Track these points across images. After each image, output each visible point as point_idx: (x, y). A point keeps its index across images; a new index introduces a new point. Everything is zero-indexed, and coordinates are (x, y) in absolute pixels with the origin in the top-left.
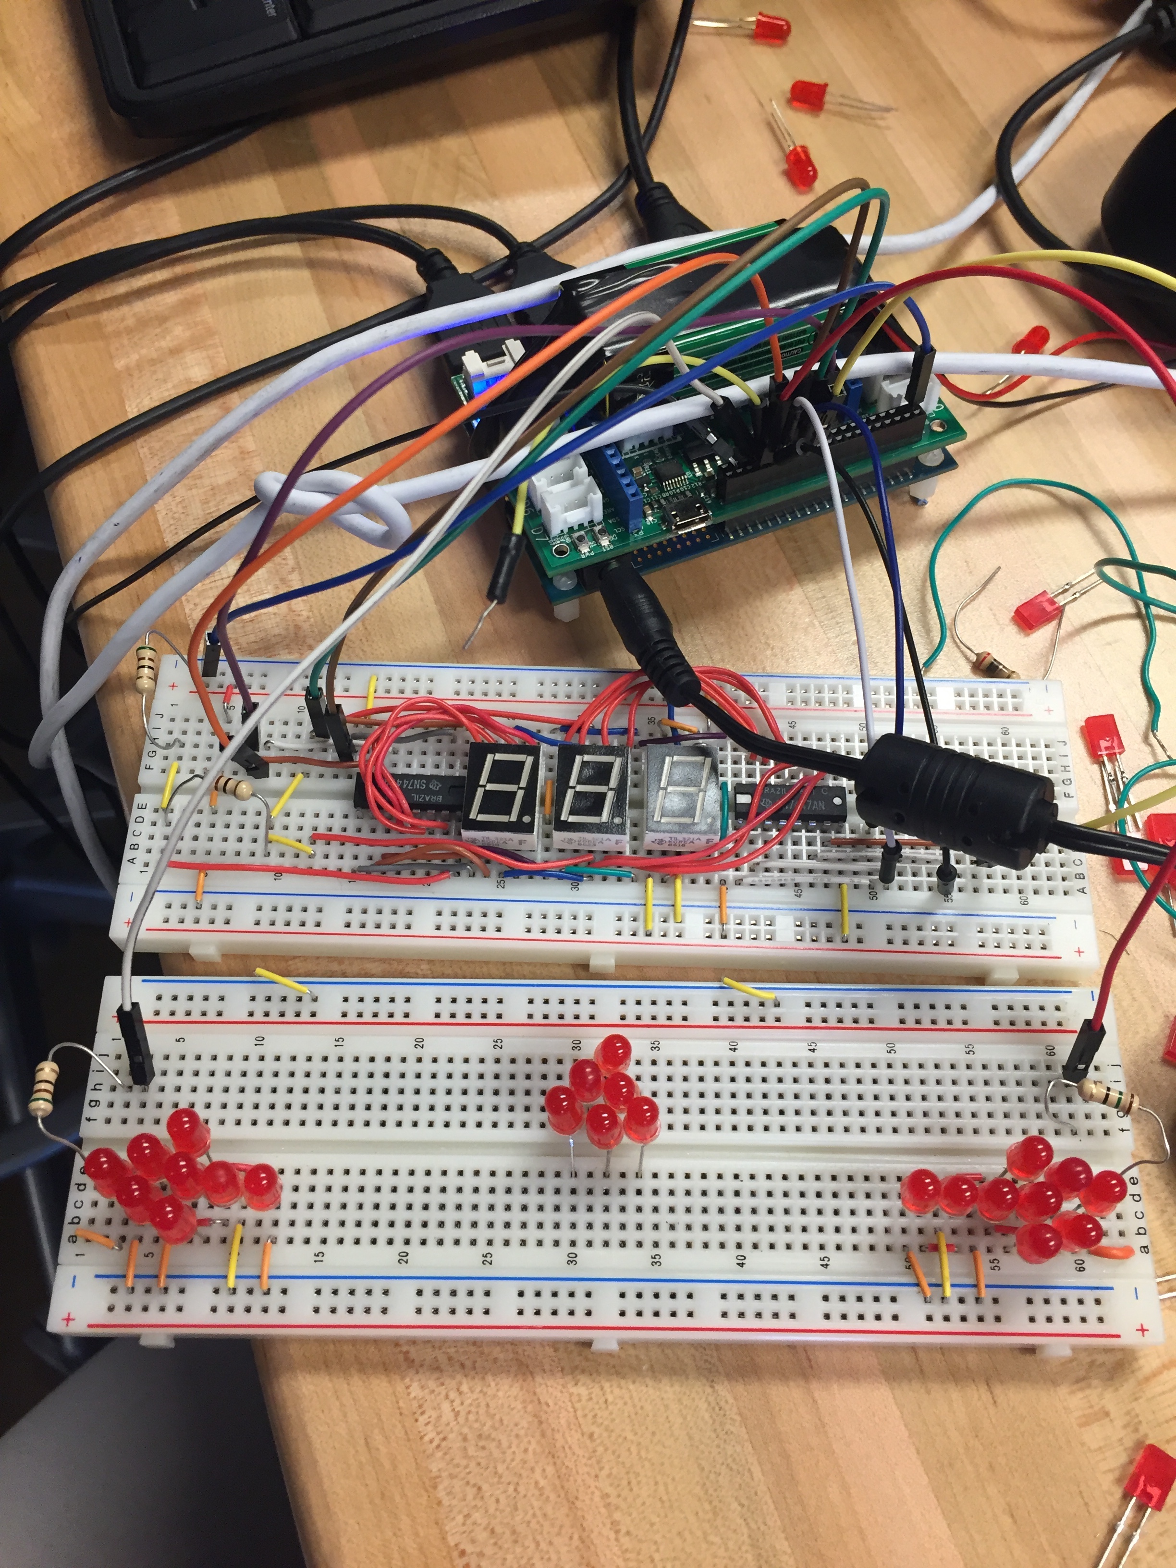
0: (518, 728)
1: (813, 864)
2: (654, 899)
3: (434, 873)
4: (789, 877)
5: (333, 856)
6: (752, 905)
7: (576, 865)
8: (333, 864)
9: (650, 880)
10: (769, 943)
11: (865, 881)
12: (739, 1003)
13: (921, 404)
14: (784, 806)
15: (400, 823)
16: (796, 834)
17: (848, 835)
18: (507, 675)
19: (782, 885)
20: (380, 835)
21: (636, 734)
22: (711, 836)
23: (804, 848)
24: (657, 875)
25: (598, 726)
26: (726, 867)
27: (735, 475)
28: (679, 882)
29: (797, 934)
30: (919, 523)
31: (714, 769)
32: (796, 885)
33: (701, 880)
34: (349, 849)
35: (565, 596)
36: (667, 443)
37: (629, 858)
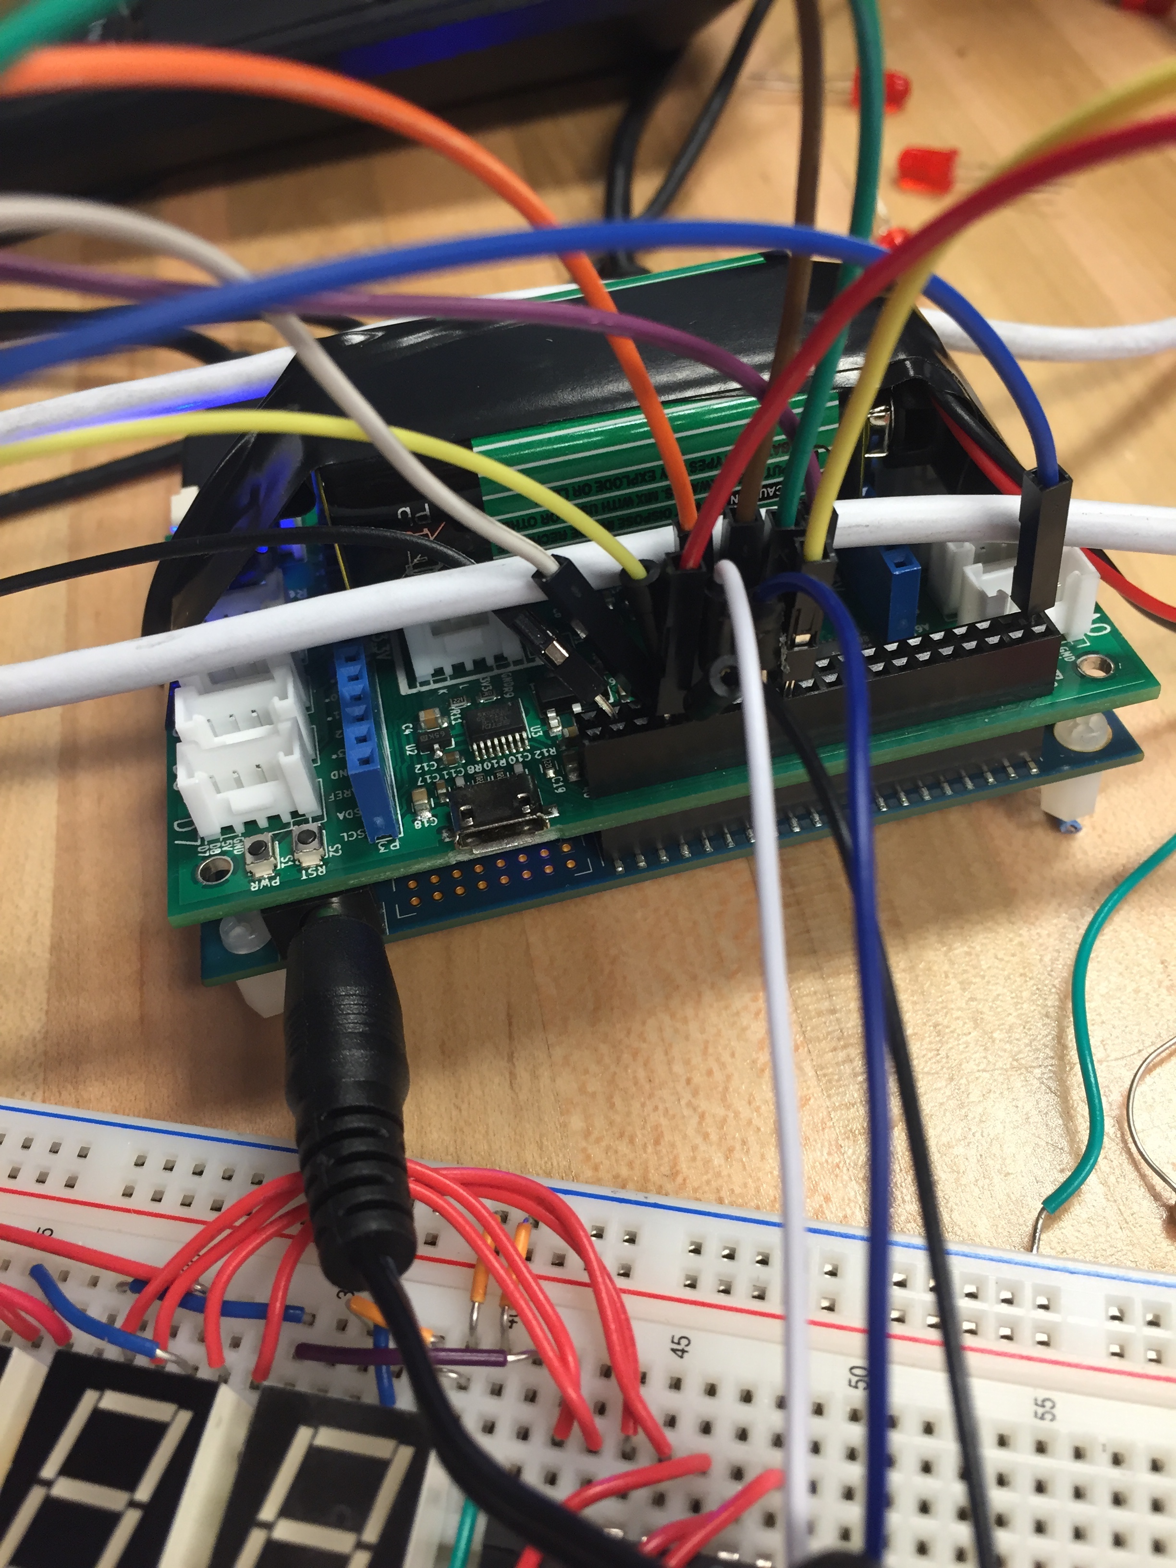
13: (1048, 612)
27: (607, 734)
30: (1060, 867)
35: (239, 966)
36: (512, 668)
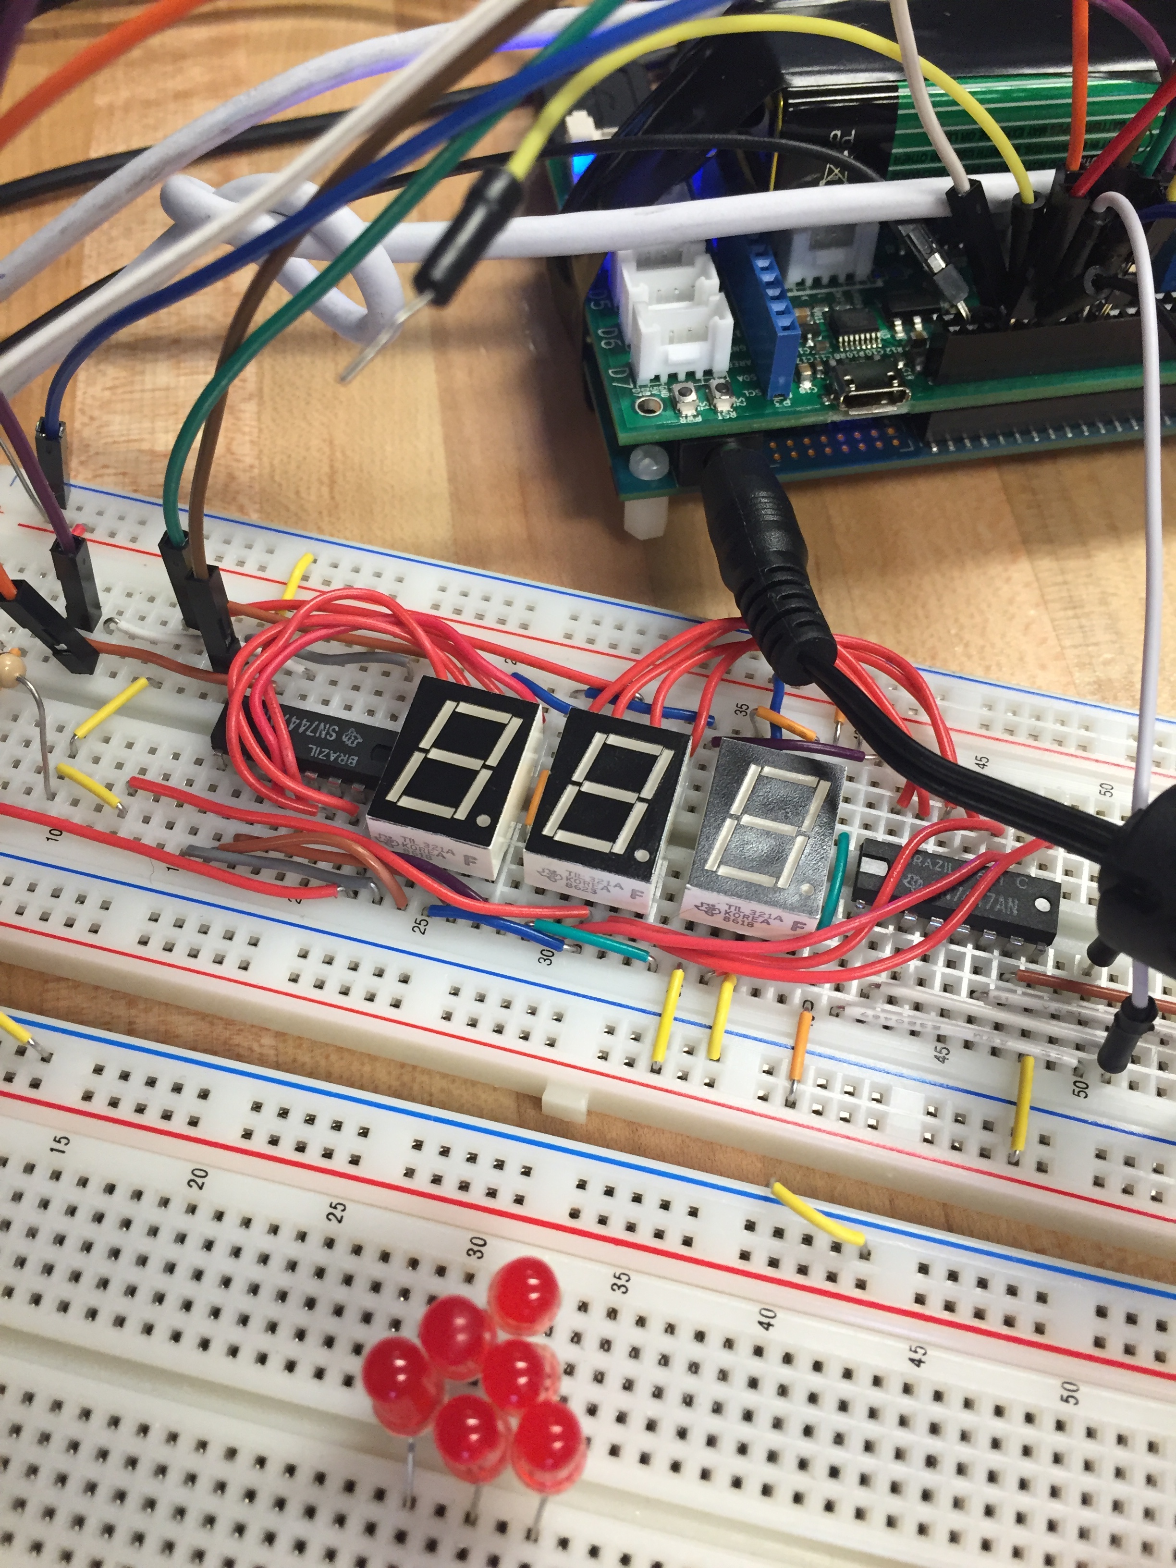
0: (516, 676)
1: (977, 1007)
2: (678, 1008)
3: (314, 883)
4: (929, 1021)
5: (158, 820)
6: (853, 1058)
7: (559, 921)
8: (152, 835)
9: (679, 974)
10: (870, 1135)
11: (1069, 1058)
12: (794, 1234)
14: (944, 893)
15: (279, 789)
16: (954, 947)
17: (1050, 969)
18: (522, 595)
19: (913, 1033)
20: (245, 803)
21: (710, 724)
22: (802, 918)
23: (965, 976)
24: (694, 969)
25: (649, 700)
26: (816, 980)
28: (728, 988)
29: (926, 1128)
31: (831, 803)
32: (940, 1039)
33: (770, 992)
34: (188, 815)
35: (643, 489)
36: (858, 287)
37: (650, 928)
